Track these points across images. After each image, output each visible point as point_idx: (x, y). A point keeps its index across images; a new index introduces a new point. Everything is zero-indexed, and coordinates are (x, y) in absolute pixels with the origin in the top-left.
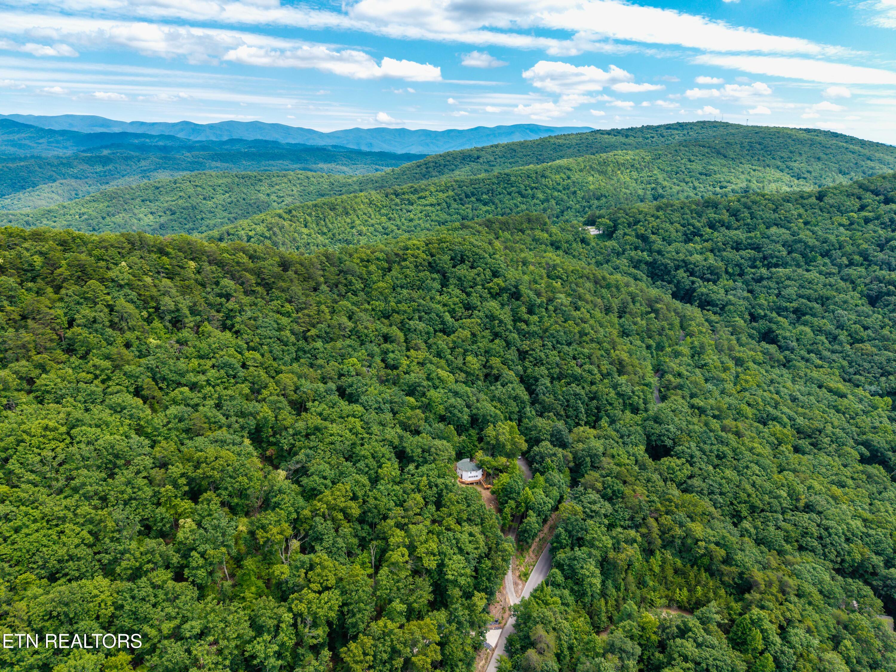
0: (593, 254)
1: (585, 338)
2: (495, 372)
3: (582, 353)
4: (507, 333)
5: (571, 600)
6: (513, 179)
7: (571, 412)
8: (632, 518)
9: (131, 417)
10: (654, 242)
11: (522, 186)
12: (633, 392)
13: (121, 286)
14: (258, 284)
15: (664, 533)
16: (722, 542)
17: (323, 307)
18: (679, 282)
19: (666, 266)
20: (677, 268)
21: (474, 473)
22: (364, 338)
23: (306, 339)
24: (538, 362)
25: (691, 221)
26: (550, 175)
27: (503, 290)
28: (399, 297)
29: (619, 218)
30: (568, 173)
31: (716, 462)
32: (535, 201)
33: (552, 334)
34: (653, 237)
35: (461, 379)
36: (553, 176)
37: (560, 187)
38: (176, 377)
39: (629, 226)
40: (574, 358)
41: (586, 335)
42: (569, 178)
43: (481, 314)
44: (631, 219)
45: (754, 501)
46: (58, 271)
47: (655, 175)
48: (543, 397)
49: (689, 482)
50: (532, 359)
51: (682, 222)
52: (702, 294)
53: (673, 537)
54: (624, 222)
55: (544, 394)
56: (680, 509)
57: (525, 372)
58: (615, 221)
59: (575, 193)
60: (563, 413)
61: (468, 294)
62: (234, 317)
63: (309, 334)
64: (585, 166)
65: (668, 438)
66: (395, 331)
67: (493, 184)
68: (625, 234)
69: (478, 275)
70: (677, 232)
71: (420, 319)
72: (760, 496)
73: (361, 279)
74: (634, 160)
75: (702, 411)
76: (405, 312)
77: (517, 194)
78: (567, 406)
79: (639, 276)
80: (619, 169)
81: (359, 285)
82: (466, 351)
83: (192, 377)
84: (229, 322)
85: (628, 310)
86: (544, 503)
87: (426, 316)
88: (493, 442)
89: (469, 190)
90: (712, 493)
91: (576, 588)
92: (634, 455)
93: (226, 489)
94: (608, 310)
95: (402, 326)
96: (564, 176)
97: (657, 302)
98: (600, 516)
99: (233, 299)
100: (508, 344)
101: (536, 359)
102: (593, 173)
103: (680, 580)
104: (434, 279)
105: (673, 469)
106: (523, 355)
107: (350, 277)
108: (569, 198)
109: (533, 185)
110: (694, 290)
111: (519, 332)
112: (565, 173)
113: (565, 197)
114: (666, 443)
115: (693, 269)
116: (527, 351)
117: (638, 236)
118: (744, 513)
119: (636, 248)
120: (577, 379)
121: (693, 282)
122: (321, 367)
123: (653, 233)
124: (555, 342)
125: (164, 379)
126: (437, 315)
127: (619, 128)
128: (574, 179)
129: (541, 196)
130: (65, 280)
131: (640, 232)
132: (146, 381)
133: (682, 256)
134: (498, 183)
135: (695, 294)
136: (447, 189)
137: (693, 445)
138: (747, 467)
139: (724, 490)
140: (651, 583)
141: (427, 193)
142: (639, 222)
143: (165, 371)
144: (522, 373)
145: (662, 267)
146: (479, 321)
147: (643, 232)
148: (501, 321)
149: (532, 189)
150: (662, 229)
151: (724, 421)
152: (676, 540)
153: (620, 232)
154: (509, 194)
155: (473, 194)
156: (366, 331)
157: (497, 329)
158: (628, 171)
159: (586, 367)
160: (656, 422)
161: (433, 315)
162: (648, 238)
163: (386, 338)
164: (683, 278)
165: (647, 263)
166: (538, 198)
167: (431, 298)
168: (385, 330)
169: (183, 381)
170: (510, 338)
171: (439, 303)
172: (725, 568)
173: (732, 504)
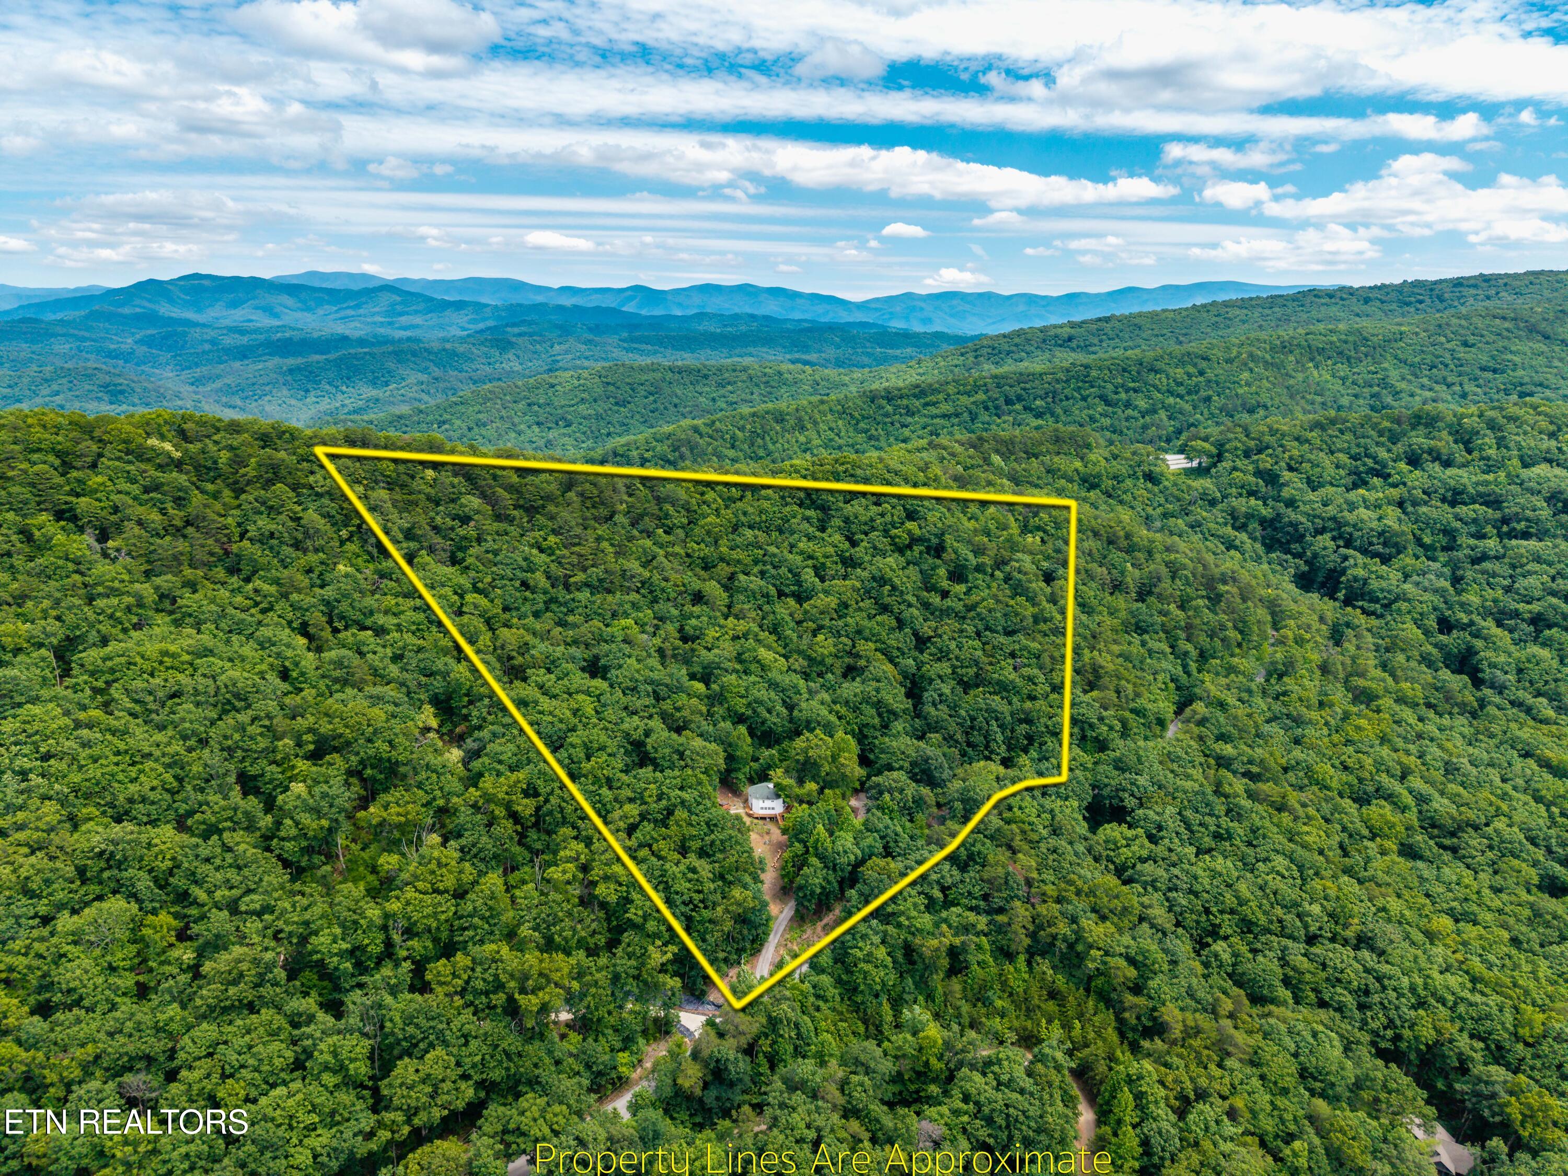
0: (1162, 500)
1: (1043, 627)
2: (862, 663)
3: (1025, 648)
4: (903, 607)
5: (833, 992)
6: (1094, 373)
7: (977, 738)
8: (985, 897)
9: (278, 655)
10: (1285, 484)
11: (1109, 386)
12: (1101, 719)
13: (319, 495)
14: (516, 507)
15: (1041, 927)
16: (1140, 958)
17: (605, 544)
18: (1315, 556)
19: (1294, 525)
20: (1320, 531)
21: (768, 803)
22: (658, 593)
23: (567, 587)
24: (943, 655)
25: (1374, 449)
26: (1167, 368)
27: (915, 541)
28: (739, 540)
29: (1229, 440)
30: (1204, 364)
31: (1208, 841)
32: (1129, 412)
33: (979, 614)
34: (1287, 475)
35: (796, 666)
36: (1171, 371)
37: (1181, 390)
38: (359, 616)
39: (1247, 454)
40: (1013, 655)
41: (1045, 621)
42: (1201, 373)
43: (865, 574)
44: (1252, 444)
45: (1249, 912)
46: (242, 471)
47: (1385, 369)
48: (932, 710)
49: (1139, 866)
50: (933, 650)
51: (1355, 450)
52: (1356, 579)
53: (1054, 937)
54: (1236, 448)
55: (934, 705)
56: (1083, 897)
57: (919, 669)
58: (1222, 445)
59: (1208, 399)
60: (958, 736)
61: (854, 544)
62: (467, 548)
63: (572, 580)
64: (1240, 354)
65: (1132, 795)
66: (713, 589)
67: (1058, 381)
68: (1235, 469)
69: (882, 515)
70: (1337, 467)
71: (762, 573)
72: (1267, 906)
73: (688, 510)
74: (1346, 342)
75: (1223, 762)
76: (739, 561)
77: (1097, 400)
78: (972, 728)
79: (1237, 542)
80: (1312, 360)
81: (680, 519)
82: (821, 628)
83: (381, 620)
84: (460, 555)
85: (1156, 590)
86: (845, 852)
87: (773, 572)
88: (801, 758)
89: (1012, 392)
90: (1176, 889)
91: (844, 977)
92: (1052, 811)
93: (357, 754)
94: (1117, 587)
95: (729, 584)
96: (1191, 370)
97: (1225, 582)
98: (930, 884)
99: (472, 524)
100: (901, 624)
101: (941, 651)
102: (1251, 365)
103: (1051, 1006)
104: (807, 519)
105: (1115, 843)
106: (921, 642)
107: (668, 507)
108: (1195, 408)
109: (1132, 385)
110: (1343, 572)
111: (926, 605)
112: (1195, 365)
113: (1188, 407)
114: (1126, 803)
115: (1351, 534)
116: (930, 638)
117: (1258, 473)
118: (1225, 930)
119: (1251, 493)
120: (1003, 688)
121: (1345, 558)
122: (575, 626)
123: (1291, 469)
124: (981, 627)
125: (342, 617)
126: (790, 571)
127: (1356, 286)
128: (1210, 374)
129: (1142, 404)
130: (249, 483)
131: (1261, 466)
132: (317, 618)
133: (1331, 510)
134: (1067, 381)
135: (1343, 579)
136: (976, 388)
137: (1170, 810)
138: (1266, 860)
139: (1198, 887)
140: (999, 1003)
141: (941, 396)
142: (1267, 447)
143: (344, 606)
144: (914, 670)
145: (1290, 529)
146: (858, 585)
147: (1268, 466)
148: (894, 588)
149: (1127, 391)
150: (1309, 461)
151: (1260, 784)
152: (1058, 943)
153: (1226, 464)
154: (1084, 399)
155: (1019, 399)
156: (664, 584)
157: (887, 600)
158: (1329, 362)
159: (1026, 671)
160: (1117, 768)
161: (783, 570)
162: (1278, 476)
163: (698, 598)
164: (1325, 548)
165: (1263, 522)
166: (1136, 407)
167: (792, 546)
168: (696, 585)
169: (368, 622)
170: (906, 615)
171: (802, 553)
172: (1130, 999)
173: (1207, 911)
